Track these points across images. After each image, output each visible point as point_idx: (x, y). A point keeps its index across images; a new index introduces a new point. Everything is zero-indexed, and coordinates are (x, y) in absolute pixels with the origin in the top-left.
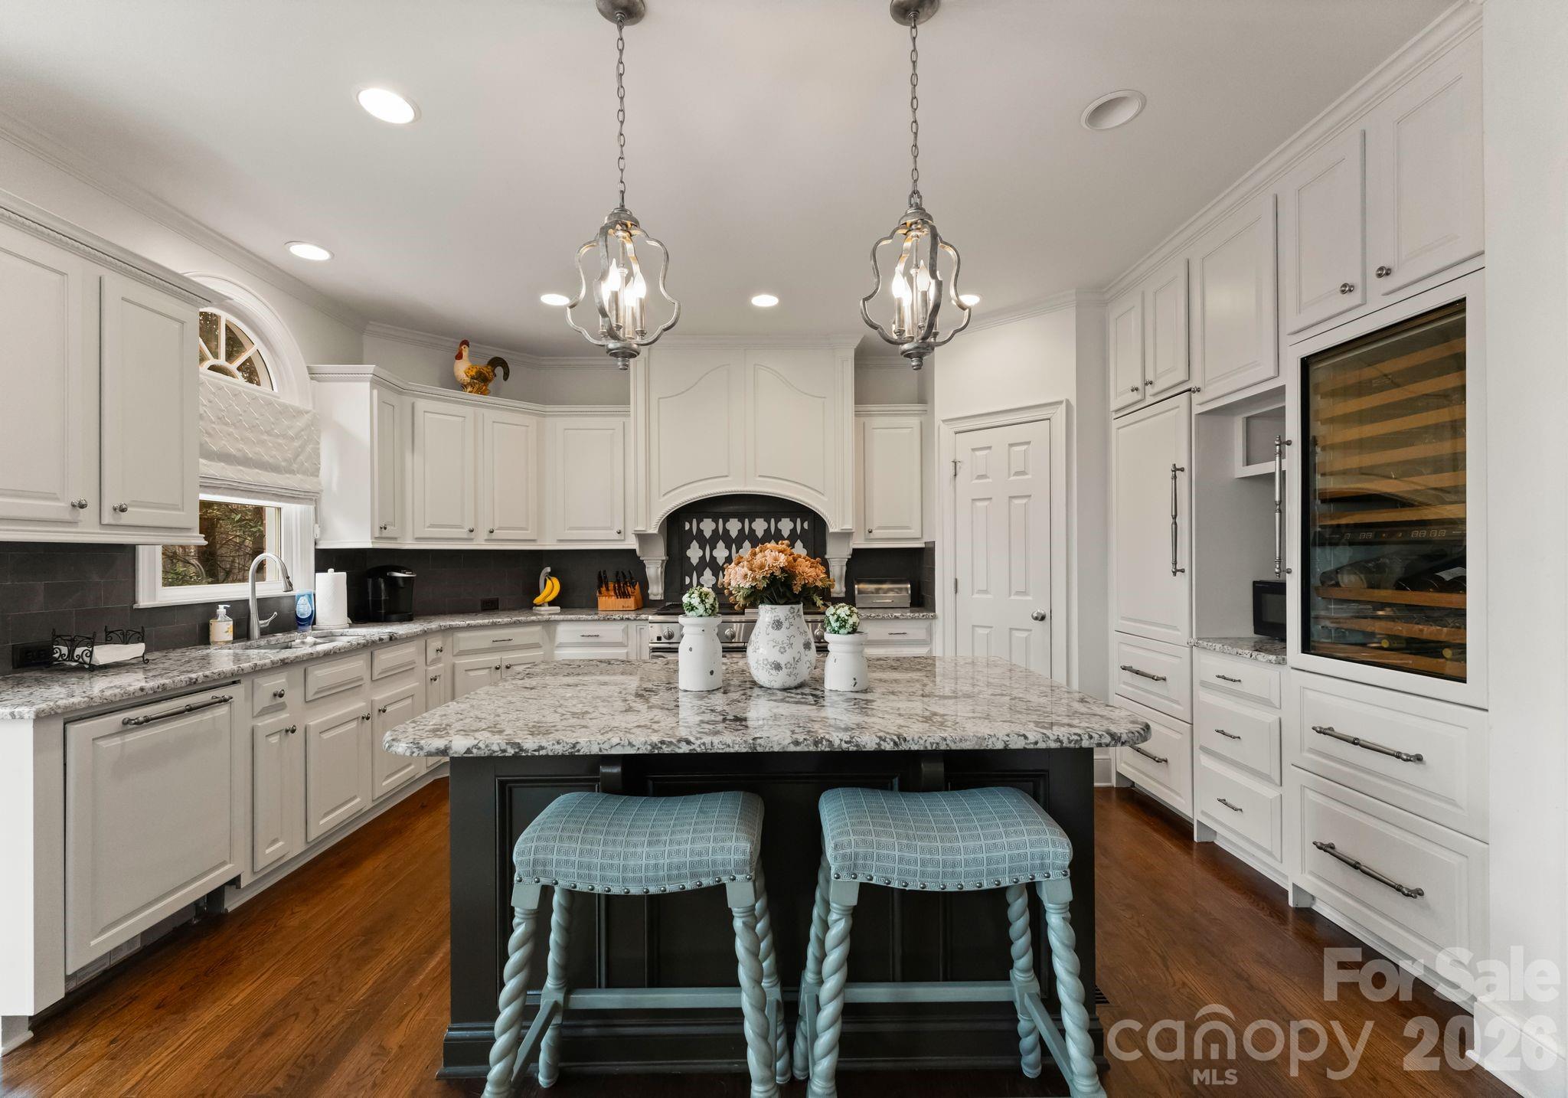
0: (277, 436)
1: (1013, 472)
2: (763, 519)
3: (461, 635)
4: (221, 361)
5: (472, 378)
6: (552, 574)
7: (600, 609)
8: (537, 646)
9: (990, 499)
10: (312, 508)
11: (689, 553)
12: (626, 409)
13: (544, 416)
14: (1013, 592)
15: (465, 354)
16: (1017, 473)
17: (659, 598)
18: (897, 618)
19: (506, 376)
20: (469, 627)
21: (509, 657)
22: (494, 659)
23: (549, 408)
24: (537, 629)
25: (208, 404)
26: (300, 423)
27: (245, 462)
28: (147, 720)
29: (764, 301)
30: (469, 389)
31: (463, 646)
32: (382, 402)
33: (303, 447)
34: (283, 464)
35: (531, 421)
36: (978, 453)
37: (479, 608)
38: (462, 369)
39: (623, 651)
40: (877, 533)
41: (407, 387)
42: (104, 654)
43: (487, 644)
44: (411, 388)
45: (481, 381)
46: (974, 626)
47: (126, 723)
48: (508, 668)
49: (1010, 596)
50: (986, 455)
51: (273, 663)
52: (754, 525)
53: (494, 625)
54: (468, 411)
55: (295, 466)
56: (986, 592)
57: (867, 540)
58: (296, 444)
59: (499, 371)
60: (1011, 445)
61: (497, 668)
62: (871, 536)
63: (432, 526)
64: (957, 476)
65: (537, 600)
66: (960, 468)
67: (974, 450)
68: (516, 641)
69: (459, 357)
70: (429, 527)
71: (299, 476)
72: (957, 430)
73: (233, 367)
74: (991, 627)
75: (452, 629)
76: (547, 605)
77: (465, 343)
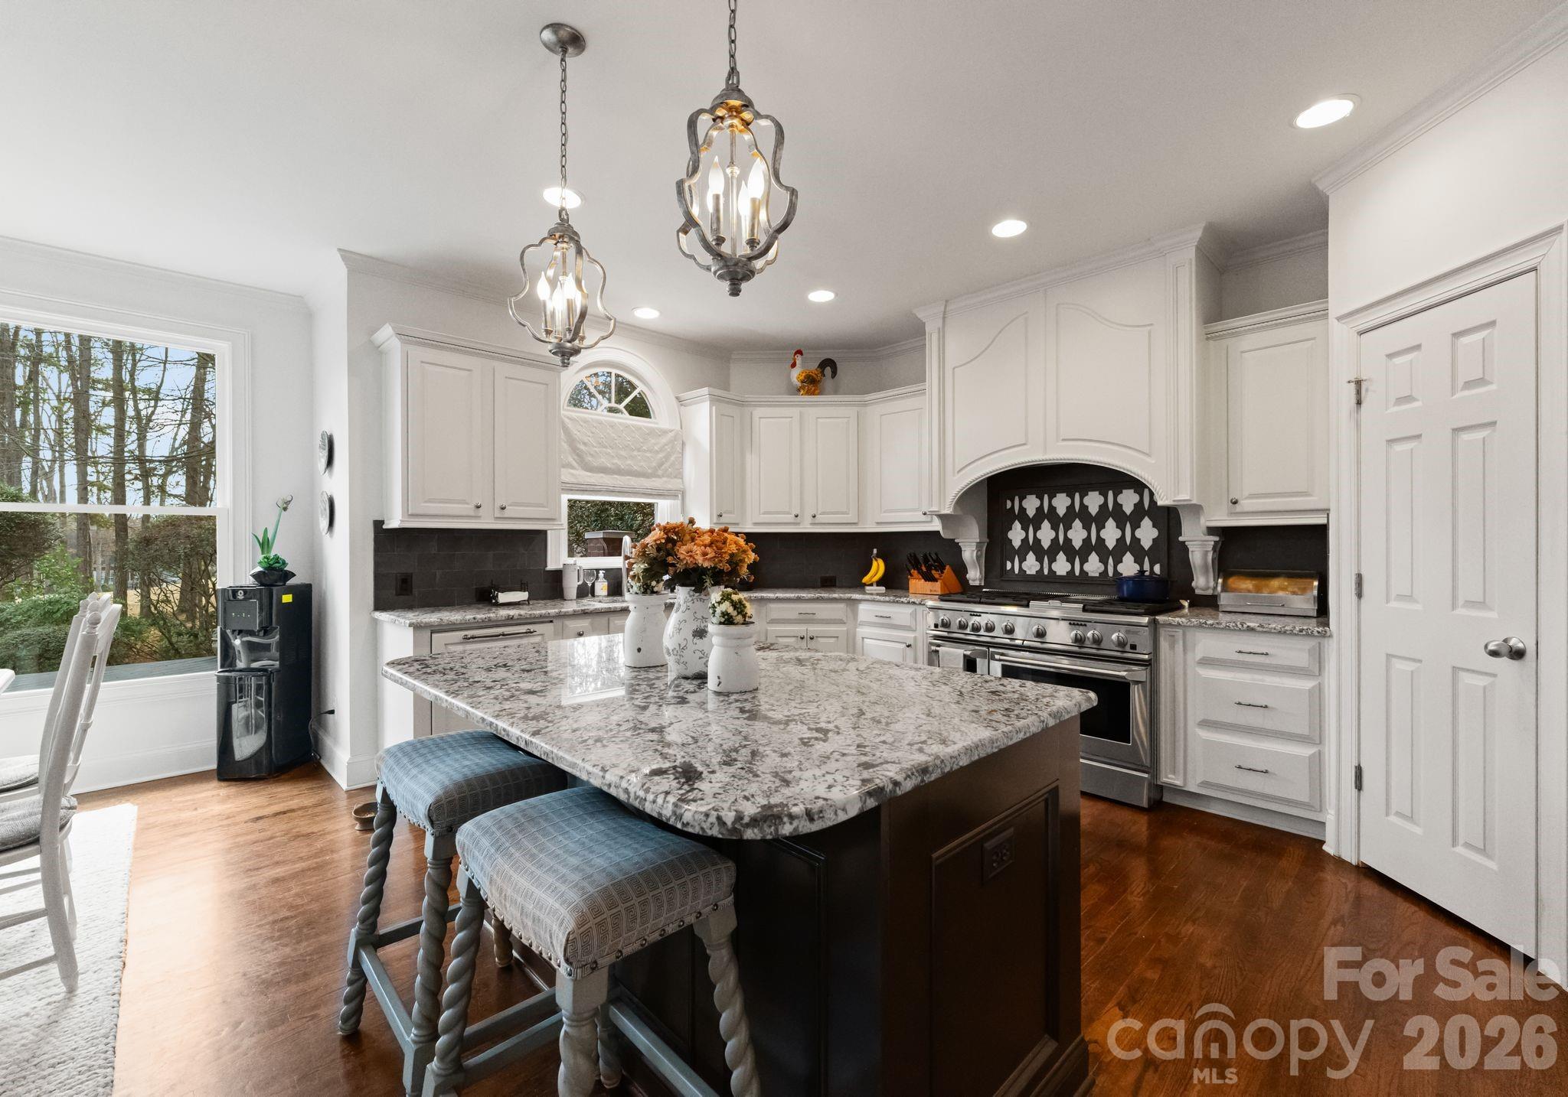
0: (645, 451)
1: (1460, 383)
2: (1097, 493)
3: (773, 606)
4: (613, 404)
5: (802, 382)
6: (878, 556)
7: (911, 591)
8: (841, 622)
9: (1419, 436)
10: (679, 502)
11: (1011, 535)
12: (923, 387)
13: (866, 405)
14: (1461, 602)
15: (798, 362)
16: (1469, 385)
17: (977, 583)
18: (1251, 629)
19: (834, 373)
20: (778, 600)
21: (814, 629)
22: (801, 629)
23: (868, 397)
24: (842, 606)
25: (591, 435)
26: (664, 440)
27: (619, 472)
28: (473, 637)
29: (1010, 228)
30: (802, 392)
31: (774, 615)
32: (720, 415)
33: (667, 458)
34: (650, 471)
35: (851, 412)
36: (1398, 360)
37: (819, 584)
38: (796, 375)
39: (911, 635)
40: (1246, 504)
41: (743, 399)
42: (503, 598)
43: (794, 615)
44: (750, 400)
45: (812, 384)
46: (1389, 656)
47: (466, 638)
48: (812, 638)
49: (1454, 607)
50: (1411, 361)
51: (574, 611)
52: (1086, 501)
53: (799, 600)
54: (795, 412)
55: (660, 472)
56: (1409, 598)
57: (1232, 514)
58: (661, 455)
59: (828, 371)
60: (1457, 335)
61: (802, 638)
62: (1238, 508)
63: (764, 513)
64: (1363, 405)
65: (865, 580)
66: (1367, 390)
67: (1390, 356)
68: (818, 616)
69: (794, 365)
70: (764, 514)
71: (665, 479)
72: (1362, 328)
73: (621, 406)
74: (1420, 661)
75: (762, 599)
76: (875, 584)
77: (799, 352)
